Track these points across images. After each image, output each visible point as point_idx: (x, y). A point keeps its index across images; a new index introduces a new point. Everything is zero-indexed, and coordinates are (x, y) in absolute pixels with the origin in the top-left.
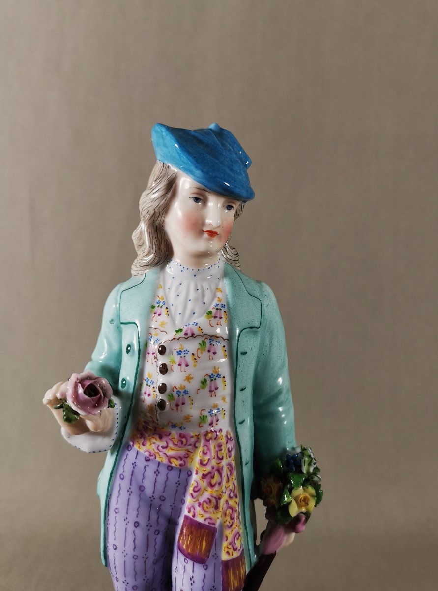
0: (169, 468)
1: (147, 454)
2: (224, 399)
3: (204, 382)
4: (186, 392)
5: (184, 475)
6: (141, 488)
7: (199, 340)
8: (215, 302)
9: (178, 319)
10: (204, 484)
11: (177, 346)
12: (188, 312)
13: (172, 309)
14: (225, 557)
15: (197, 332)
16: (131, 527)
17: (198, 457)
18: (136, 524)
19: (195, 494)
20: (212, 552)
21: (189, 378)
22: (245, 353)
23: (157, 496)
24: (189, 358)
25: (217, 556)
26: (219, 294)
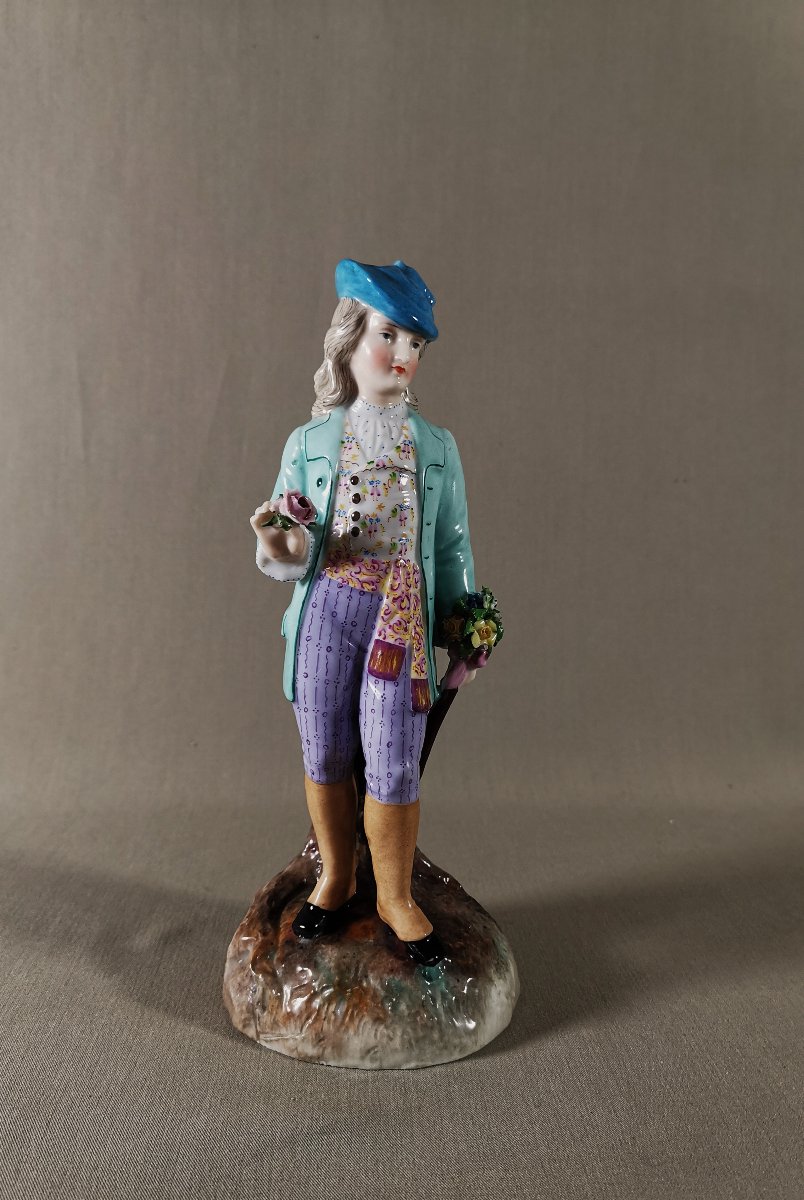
0: (362, 593)
1: (340, 581)
2: (412, 530)
3: (394, 511)
4: (378, 520)
5: (375, 599)
6: (334, 614)
7: (390, 472)
8: (402, 438)
9: (369, 452)
10: (394, 607)
11: (369, 476)
12: (378, 446)
13: (362, 443)
14: (414, 675)
15: (388, 464)
16: (324, 652)
17: (389, 582)
18: (329, 649)
19: (385, 617)
20: (402, 671)
21: (380, 507)
22: (431, 489)
23: (349, 621)
24: (381, 487)
25: (407, 675)
26: (405, 432)
